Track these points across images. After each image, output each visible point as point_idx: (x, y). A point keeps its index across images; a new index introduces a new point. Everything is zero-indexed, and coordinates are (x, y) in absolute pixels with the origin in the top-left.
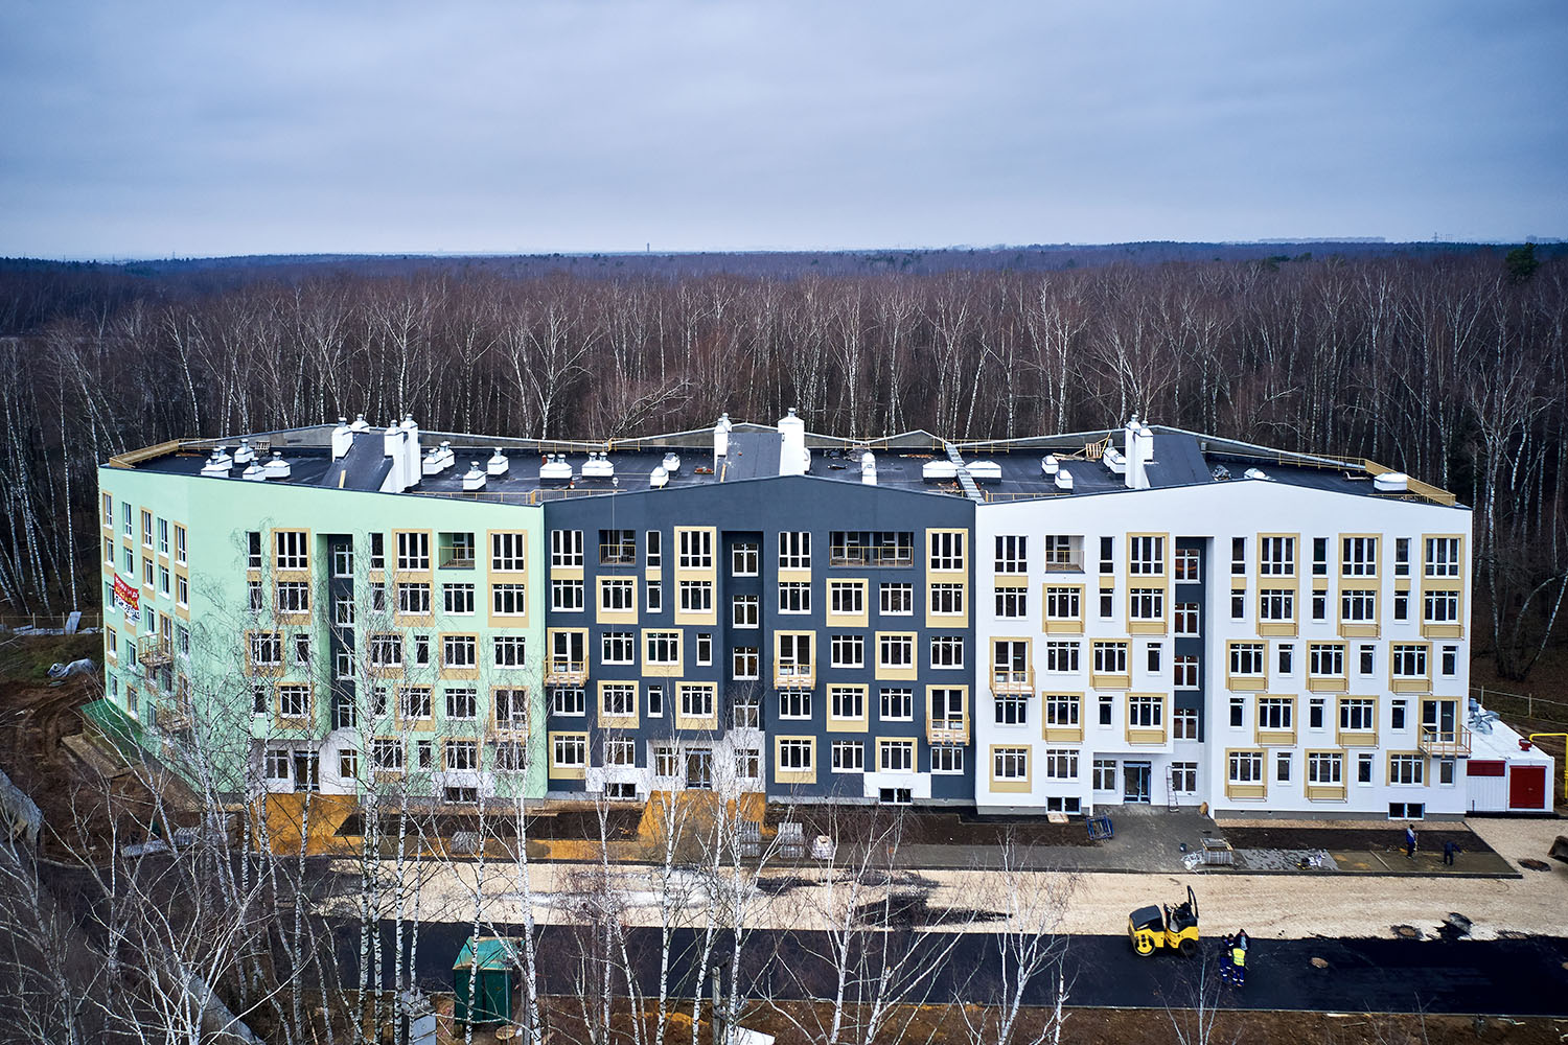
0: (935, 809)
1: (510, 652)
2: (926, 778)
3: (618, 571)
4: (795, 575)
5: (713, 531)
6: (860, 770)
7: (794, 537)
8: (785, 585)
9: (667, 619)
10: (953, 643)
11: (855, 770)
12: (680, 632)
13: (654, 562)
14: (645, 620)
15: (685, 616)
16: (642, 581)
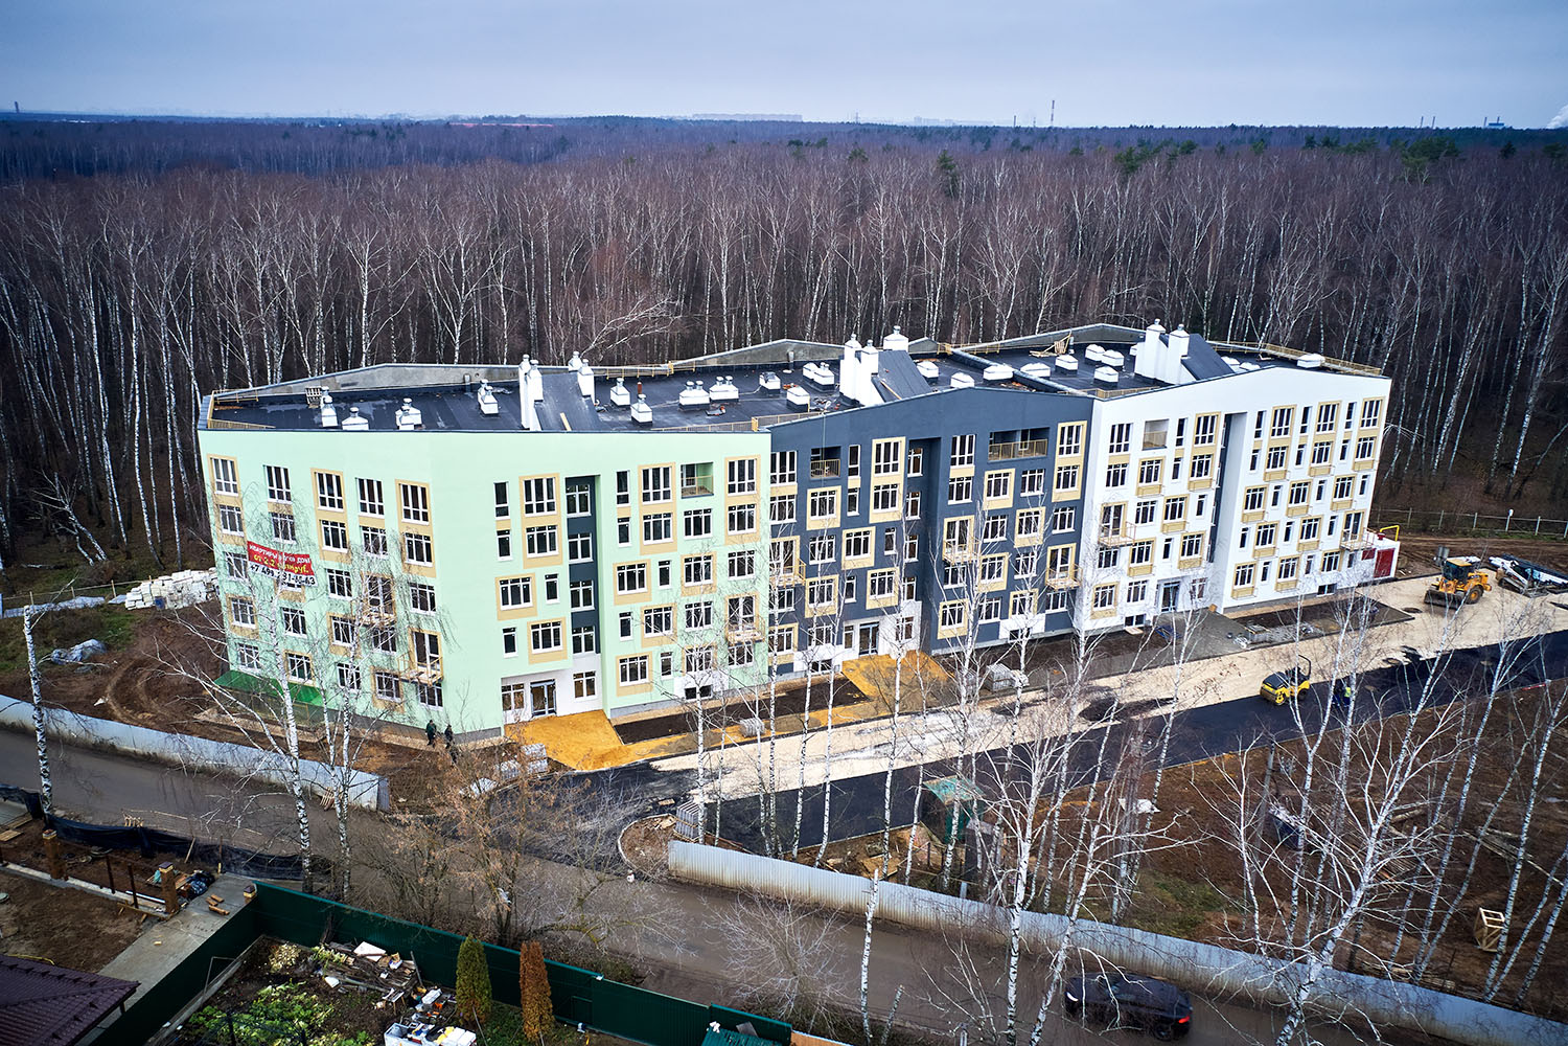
0: (1047, 639)
1: (740, 565)
2: (1042, 616)
3: (827, 483)
4: (962, 471)
5: (902, 441)
6: (998, 619)
7: (963, 439)
8: (953, 480)
9: (863, 520)
10: (1067, 512)
11: (993, 620)
12: (873, 529)
13: (853, 472)
14: (846, 522)
15: (877, 515)
16: (845, 490)
